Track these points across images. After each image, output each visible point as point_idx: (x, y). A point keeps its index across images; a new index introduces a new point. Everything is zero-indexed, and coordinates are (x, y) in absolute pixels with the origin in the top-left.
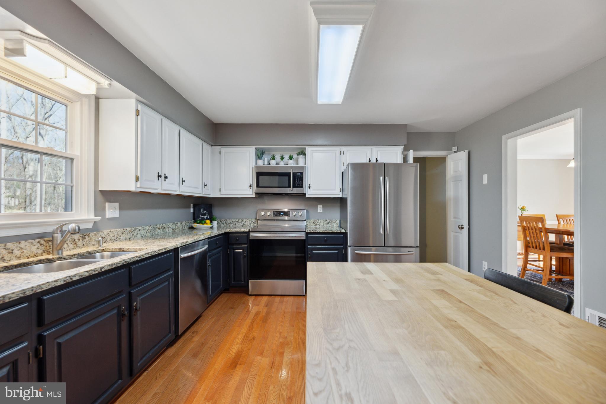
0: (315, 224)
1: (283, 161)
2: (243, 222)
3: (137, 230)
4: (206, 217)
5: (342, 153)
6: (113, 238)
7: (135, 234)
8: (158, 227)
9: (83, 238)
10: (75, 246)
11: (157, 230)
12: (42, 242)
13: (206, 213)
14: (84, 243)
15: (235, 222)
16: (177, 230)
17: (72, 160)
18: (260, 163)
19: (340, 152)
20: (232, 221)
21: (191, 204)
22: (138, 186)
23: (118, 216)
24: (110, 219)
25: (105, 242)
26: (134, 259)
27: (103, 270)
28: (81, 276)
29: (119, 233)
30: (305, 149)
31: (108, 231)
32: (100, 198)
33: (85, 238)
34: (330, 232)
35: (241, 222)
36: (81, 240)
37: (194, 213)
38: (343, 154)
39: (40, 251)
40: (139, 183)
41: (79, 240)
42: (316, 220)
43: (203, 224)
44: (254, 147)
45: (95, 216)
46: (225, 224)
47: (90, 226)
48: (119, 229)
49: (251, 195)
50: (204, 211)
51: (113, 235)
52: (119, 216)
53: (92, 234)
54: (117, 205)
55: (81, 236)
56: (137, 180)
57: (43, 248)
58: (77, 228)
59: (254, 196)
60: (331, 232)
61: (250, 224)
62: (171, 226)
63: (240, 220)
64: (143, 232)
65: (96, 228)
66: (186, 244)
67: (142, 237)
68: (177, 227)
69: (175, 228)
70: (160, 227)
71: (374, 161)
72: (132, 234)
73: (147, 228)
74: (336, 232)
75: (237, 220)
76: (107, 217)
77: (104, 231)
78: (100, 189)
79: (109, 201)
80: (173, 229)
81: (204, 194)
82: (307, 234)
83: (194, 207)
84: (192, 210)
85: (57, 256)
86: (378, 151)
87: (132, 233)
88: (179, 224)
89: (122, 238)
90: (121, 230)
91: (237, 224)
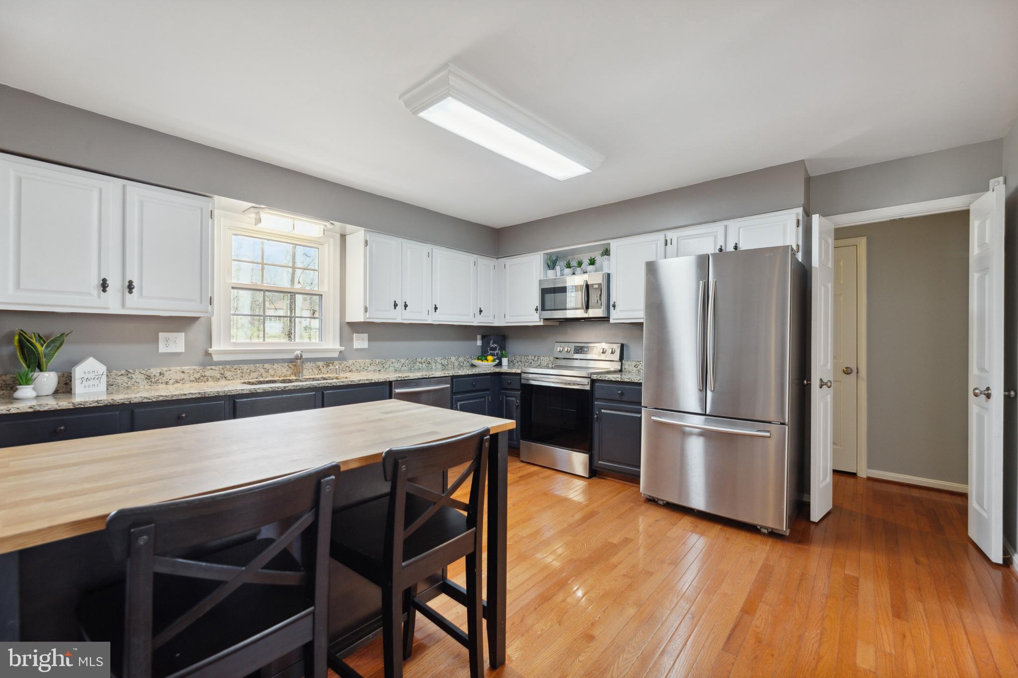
0: (637, 369)
1: (582, 269)
2: (539, 361)
3: (389, 363)
4: (496, 352)
5: (669, 242)
6: (359, 368)
7: (386, 366)
8: (420, 360)
9: (328, 366)
10: (320, 371)
11: (418, 364)
12: (291, 365)
13: (496, 347)
14: (328, 370)
15: (530, 361)
16: (450, 366)
17: (322, 295)
18: (551, 274)
19: (666, 241)
20: (528, 359)
21: (478, 336)
22: (367, 317)
23: (367, 347)
24: (357, 350)
25: (350, 371)
26: (324, 384)
27: (287, 389)
28: (265, 390)
29: (366, 364)
30: (609, 244)
31: (354, 361)
32: (347, 329)
33: (329, 366)
34: (628, 380)
35: (537, 361)
36: (325, 367)
37: (482, 346)
38: (671, 244)
39: (289, 373)
40: (368, 313)
41: (323, 367)
42: (639, 362)
43: (482, 361)
44: (542, 253)
45: (341, 346)
46: (519, 363)
47: (336, 355)
48: (367, 360)
49: (538, 322)
50: (493, 344)
51: (359, 365)
52: (369, 346)
53: (336, 363)
54: (366, 336)
55: (326, 363)
56: (366, 310)
57: (291, 371)
58: (299, 355)
59: (541, 323)
60: (629, 382)
61: (548, 364)
62: (439, 361)
63: (536, 357)
64: (397, 365)
65: (342, 357)
66: (407, 378)
67: (396, 370)
68: (449, 362)
69: (446, 363)
70: (423, 361)
71: (731, 248)
72: (382, 366)
73: (403, 361)
74: (636, 381)
75: (533, 358)
76: (354, 348)
77: (349, 361)
78: (347, 321)
79: (358, 333)
80: (443, 365)
81: (507, 323)
82: (593, 382)
83: (483, 337)
84: (479, 343)
85: (295, 378)
86: (739, 228)
87: (382, 364)
88: (453, 359)
89: (370, 369)
90: (368, 361)
91: (533, 363)
